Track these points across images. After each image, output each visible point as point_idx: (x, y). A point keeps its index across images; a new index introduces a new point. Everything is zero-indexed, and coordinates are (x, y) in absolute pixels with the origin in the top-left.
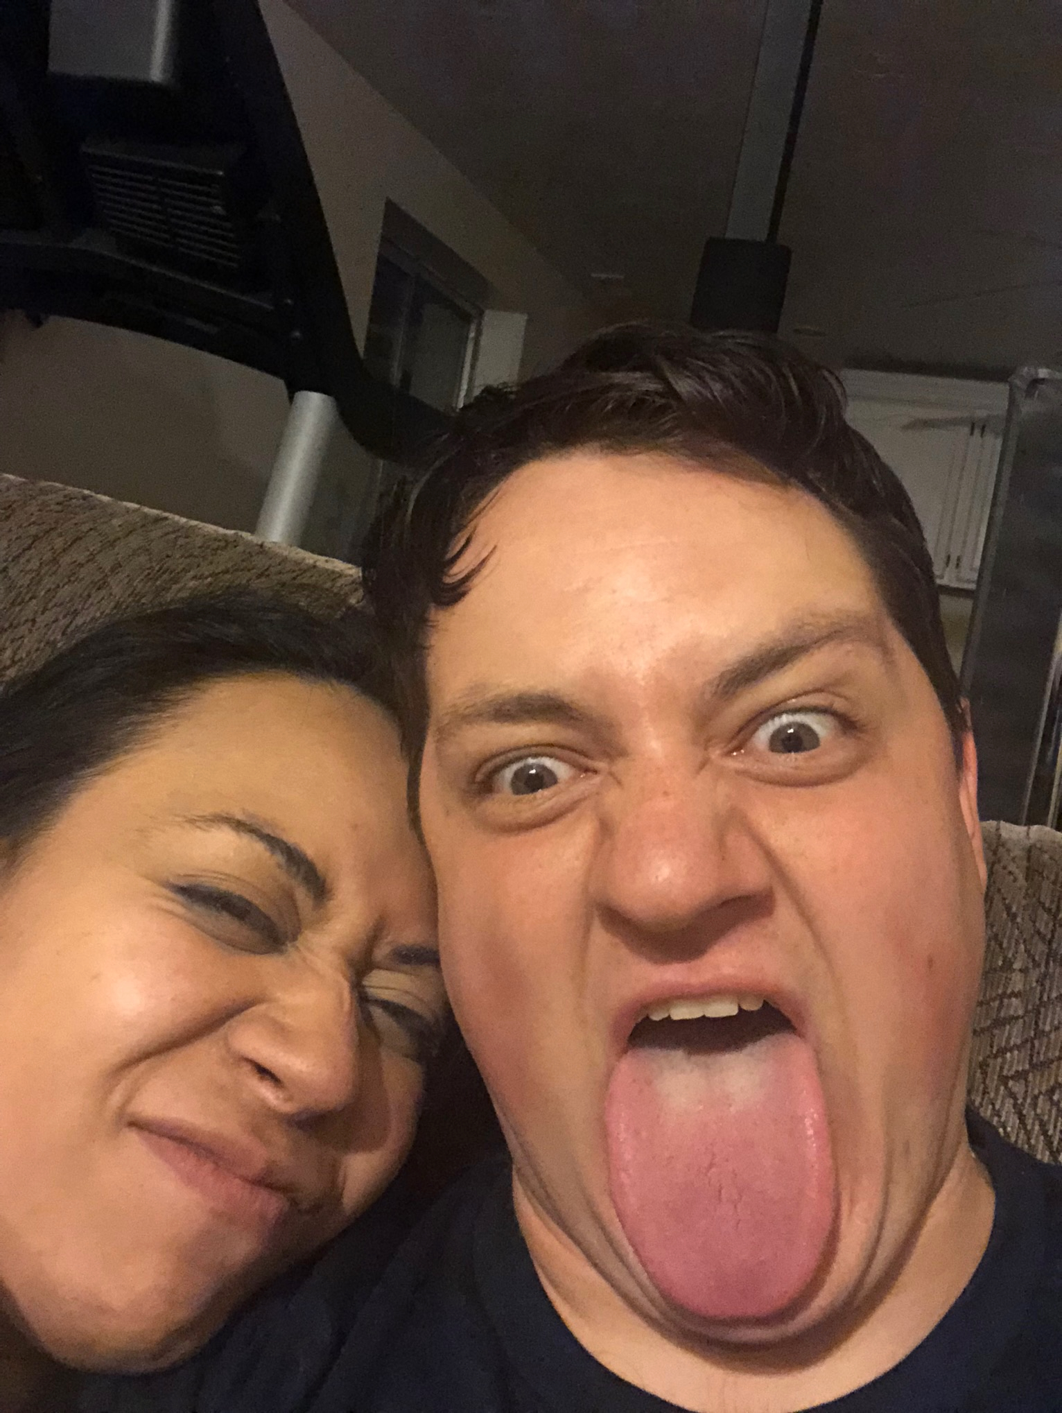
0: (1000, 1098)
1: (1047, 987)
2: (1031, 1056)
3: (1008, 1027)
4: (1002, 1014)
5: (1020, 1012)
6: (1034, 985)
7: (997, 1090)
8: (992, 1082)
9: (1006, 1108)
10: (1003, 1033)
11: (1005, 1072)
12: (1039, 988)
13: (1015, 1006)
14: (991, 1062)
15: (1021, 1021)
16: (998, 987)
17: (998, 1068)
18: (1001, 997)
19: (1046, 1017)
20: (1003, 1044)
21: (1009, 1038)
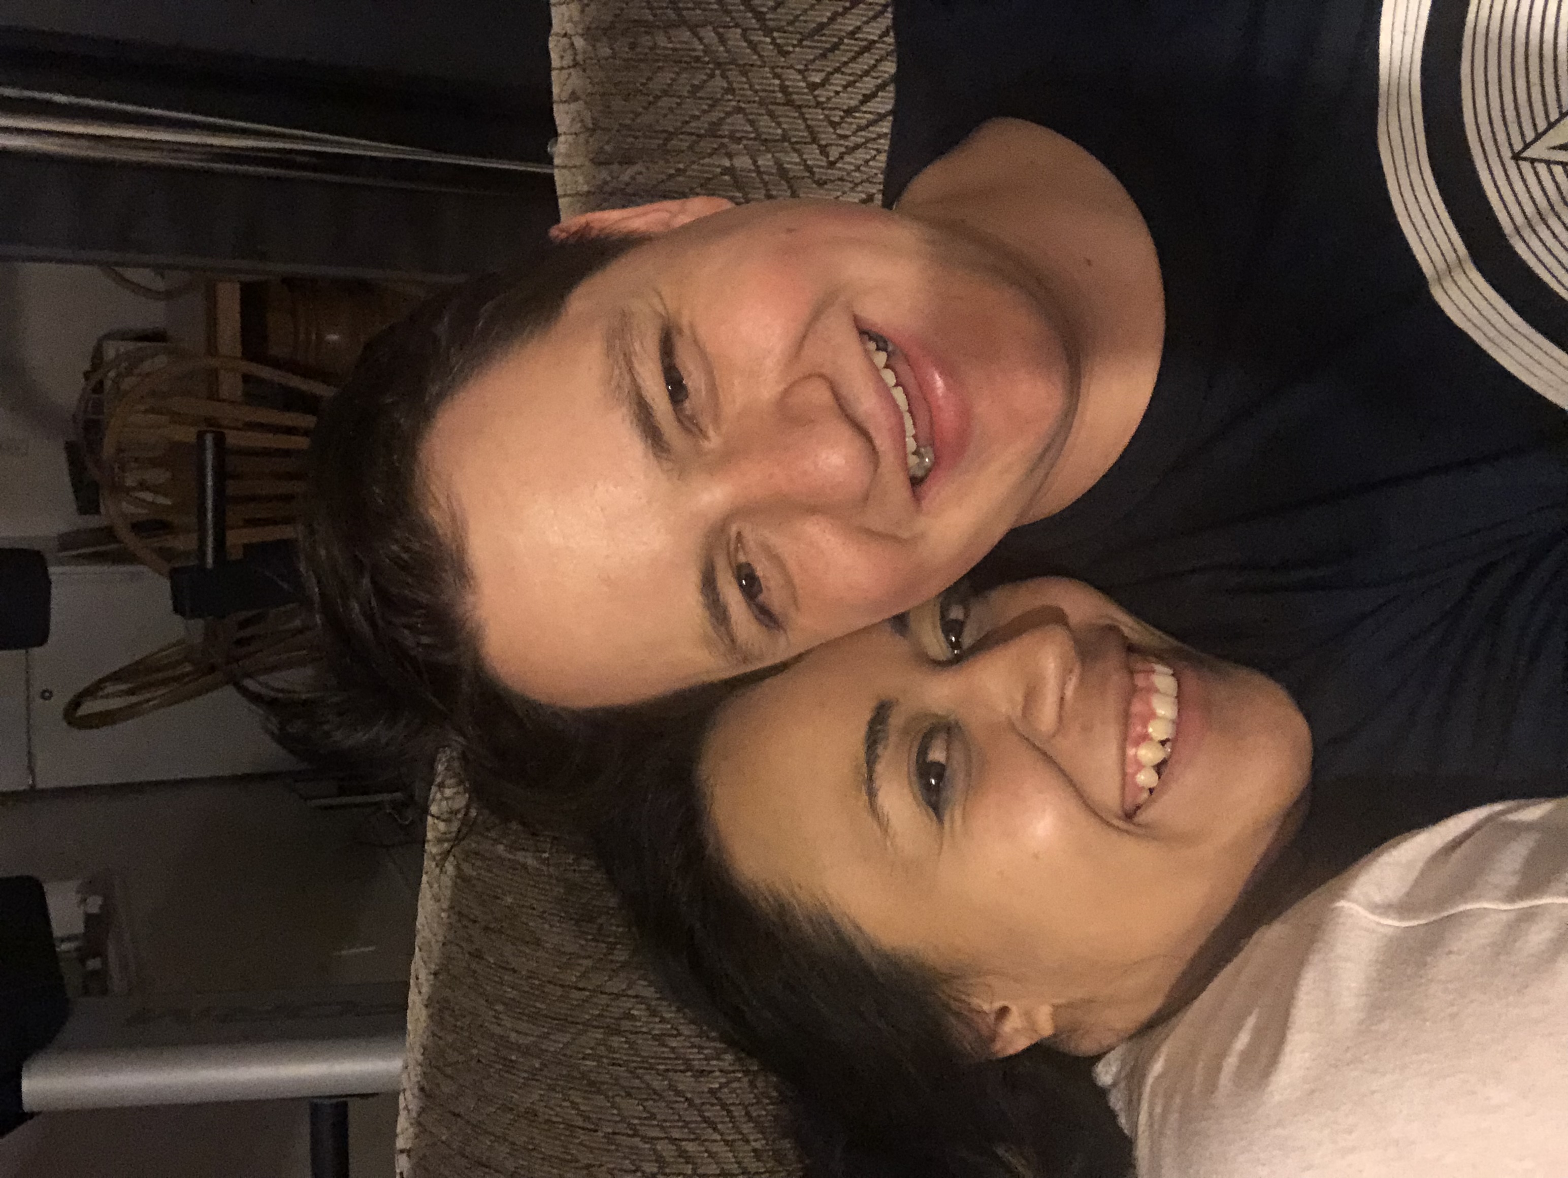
0: (846, 166)
1: (744, 135)
2: (805, 143)
3: (786, 166)
4: (774, 171)
5: (770, 156)
6: (741, 146)
7: (840, 169)
8: (834, 173)
9: (853, 161)
10: (791, 169)
11: (824, 164)
12: (745, 142)
13: (766, 161)
14: (817, 177)
15: (777, 155)
16: (751, 177)
17: (822, 170)
18: (759, 173)
19: (769, 134)
20: (802, 167)
21: (796, 164)
